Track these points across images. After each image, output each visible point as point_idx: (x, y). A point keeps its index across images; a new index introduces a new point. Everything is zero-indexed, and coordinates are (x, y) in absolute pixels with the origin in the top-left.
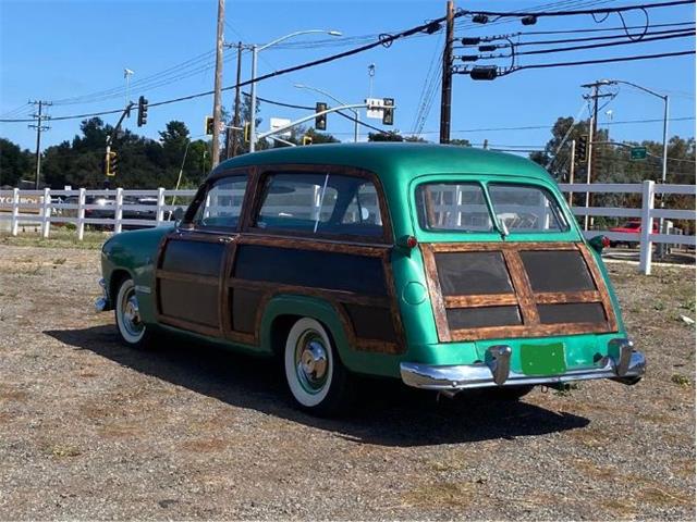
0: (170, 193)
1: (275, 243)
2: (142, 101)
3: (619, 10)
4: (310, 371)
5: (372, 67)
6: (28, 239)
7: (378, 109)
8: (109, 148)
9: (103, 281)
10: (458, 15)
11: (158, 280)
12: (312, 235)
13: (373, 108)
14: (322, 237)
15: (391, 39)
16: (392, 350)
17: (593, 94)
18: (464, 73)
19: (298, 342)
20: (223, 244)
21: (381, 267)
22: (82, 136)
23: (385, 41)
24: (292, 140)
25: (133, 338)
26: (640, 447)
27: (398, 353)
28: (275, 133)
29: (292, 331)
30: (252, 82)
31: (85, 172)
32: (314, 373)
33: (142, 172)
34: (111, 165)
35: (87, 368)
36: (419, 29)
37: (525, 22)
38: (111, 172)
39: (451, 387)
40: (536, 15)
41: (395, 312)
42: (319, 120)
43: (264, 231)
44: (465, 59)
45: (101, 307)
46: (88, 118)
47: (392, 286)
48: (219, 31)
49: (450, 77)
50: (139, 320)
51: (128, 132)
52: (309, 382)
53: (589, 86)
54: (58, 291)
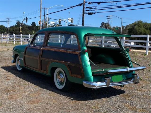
0: (31, 35)
1: (52, 50)
2: (27, 18)
3: (116, 2)
4: (60, 81)
5: (69, 12)
6: (4, 44)
7: (70, 20)
8: (20, 27)
9: (13, 56)
10: (86, 2)
11: (25, 57)
12: (61, 48)
13: (69, 20)
14: (63, 49)
15: (73, 7)
16: (81, 77)
17: (108, 18)
18: (87, 13)
19: (57, 73)
20: (39, 49)
21: (78, 57)
22: (16, 24)
23: (72, 7)
24: (54, 26)
25: (20, 69)
26: (139, 99)
27: (82, 78)
28: (52, 24)
29: (56, 71)
30: (47, 15)
31: (16, 31)
32: (61, 81)
33: (27, 31)
34: (21, 30)
35: (8, 77)
36: (78, 5)
37: (98, 4)
38: (21, 31)
39: (96, 87)
40: (100, 3)
41: (82, 68)
42: (60, 22)
43: (49, 47)
44: (87, 11)
45: (13, 62)
46: (17, 21)
47: (81, 62)
48: (41, 5)
49: (84, 14)
50: (21, 65)
51: (25, 24)
52: (60, 83)
53: (108, 16)
54: (6, 56)
